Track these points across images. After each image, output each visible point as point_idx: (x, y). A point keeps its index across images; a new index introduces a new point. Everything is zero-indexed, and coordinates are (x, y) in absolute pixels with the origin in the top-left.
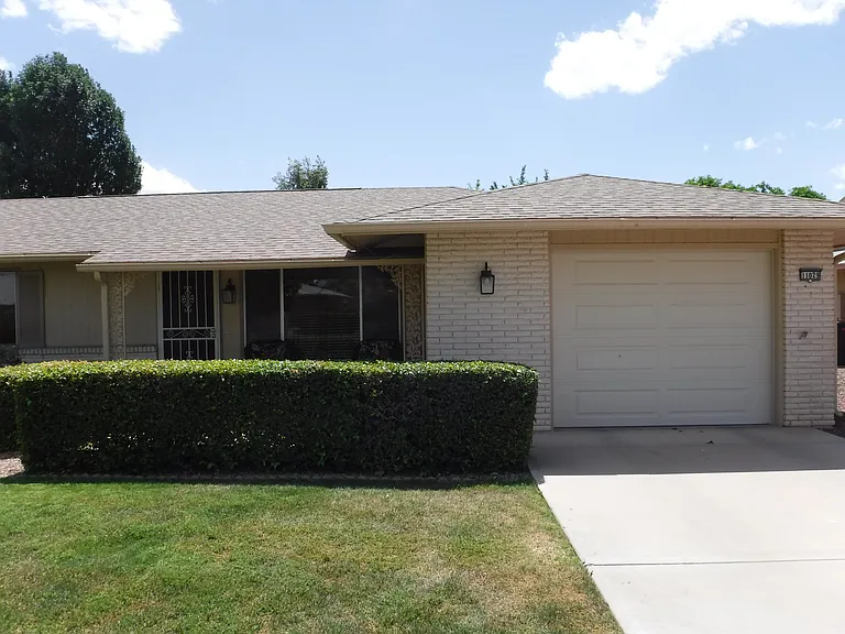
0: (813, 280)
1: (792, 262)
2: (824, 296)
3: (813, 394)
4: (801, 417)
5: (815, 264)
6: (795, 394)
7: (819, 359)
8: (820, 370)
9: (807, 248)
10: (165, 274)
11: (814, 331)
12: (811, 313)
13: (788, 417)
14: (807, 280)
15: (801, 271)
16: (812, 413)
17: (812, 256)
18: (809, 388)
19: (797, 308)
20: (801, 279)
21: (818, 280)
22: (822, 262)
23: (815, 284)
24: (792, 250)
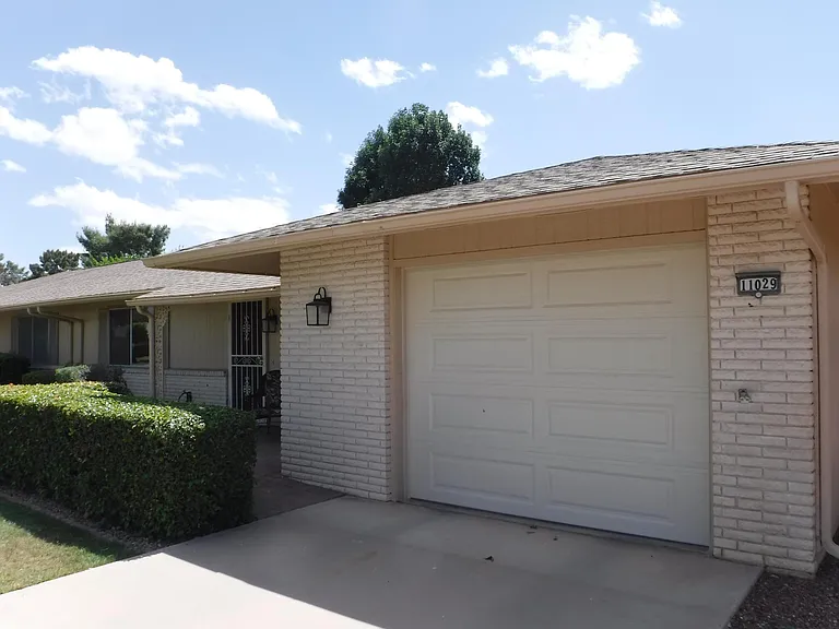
0: (765, 293)
1: (723, 262)
2: (788, 323)
3: (767, 506)
4: (743, 546)
5: (770, 262)
6: (731, 502)
7: (779, 442)
8: (781, 463)
9: (750, 234)
10: (233, 305)
11: (767, 388)
12: (763, 355)
13: (717, 542)
14: (751, 293)
15: (740, 277)
16: (764, 542)
17: (766, 248)
18: (758, 494)
19: (732, 345)
20: (742, 293)
21: (776, 291)
22: (784, 258)
23: (768, 300)
24: (721, 242)
